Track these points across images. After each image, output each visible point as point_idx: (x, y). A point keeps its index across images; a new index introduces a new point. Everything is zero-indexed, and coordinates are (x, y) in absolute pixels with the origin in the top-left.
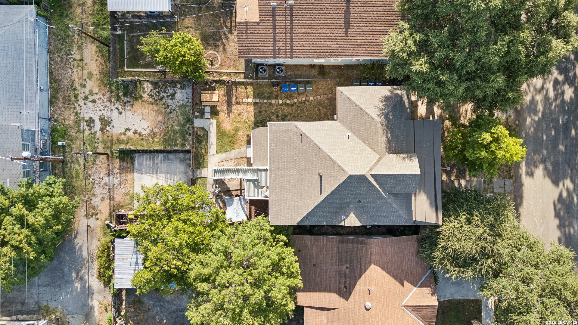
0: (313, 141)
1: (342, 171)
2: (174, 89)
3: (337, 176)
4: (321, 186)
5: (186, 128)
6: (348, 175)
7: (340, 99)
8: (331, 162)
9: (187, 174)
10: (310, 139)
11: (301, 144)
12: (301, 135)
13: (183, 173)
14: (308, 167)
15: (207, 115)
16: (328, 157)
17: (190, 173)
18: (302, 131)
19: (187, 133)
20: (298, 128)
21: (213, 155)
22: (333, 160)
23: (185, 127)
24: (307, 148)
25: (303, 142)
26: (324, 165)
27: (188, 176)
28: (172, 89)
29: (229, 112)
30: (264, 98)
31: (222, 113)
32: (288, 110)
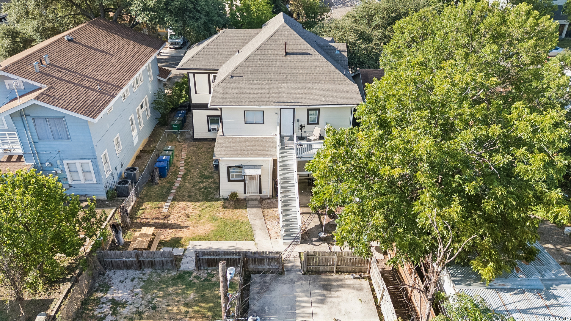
0: (242, 63)
1: (280, 31)
2: (103, 303)
3: (286, 35)
4: (300, 54)
5: (196, 281)
6: (285, 24)
7: (192, 66)
8: (270, 42)
9: (295, 280)
10: (239, 66)
11: (244, 78)
12: (232, 77)
13: (293, 287)
14: (276, 69)
15: (178, 251)
16: (263, 45)
17: (292, 276)
18: (227, 76)
19: (206, 280)
20: (223, 81)
21: (256, 244)
22: (267, 40)
23: (195, 283)
24: (250, 69)
25: (242, 75)
26: (274, 50)
27: (299, 279)
28: (101, 306)
29: (179, 227)
30: (168, 192)
31: (180, 234)
32: (195, 174)
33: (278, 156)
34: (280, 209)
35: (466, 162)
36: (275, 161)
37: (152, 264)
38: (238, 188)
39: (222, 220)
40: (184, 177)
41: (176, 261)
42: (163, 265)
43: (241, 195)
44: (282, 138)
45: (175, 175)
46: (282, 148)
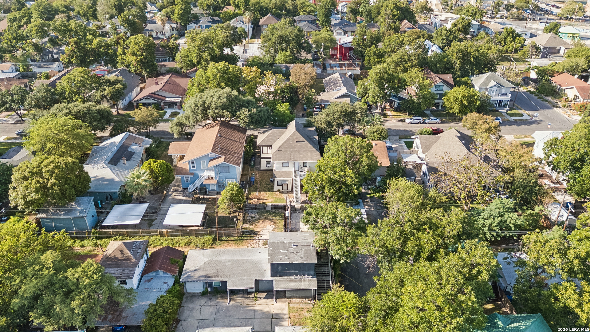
4: (301, 142)
7: (262, 144)
11: (282, 151)
12: (278, 150)
14: (293, 148)
17: (298, 212)
18: (276, 150)
19: (274, 212)
20: (275, 152)
24: (284, 148)
29: (264, 199)
30: (256, 189)
31: (264, 201)
32: (264, 183)
33: (294, 178)
34: (294, 194)
35: (336, 181)
36: (293, 179)
37: (259, 209)
38: (280, 188)
39: (276, 198)
40: (260, 184)
41: (265, 208)
42: (262, 209)
43: (281, 190)
44: (295, 171)
45: (257, 184)
46: (295, 175)
